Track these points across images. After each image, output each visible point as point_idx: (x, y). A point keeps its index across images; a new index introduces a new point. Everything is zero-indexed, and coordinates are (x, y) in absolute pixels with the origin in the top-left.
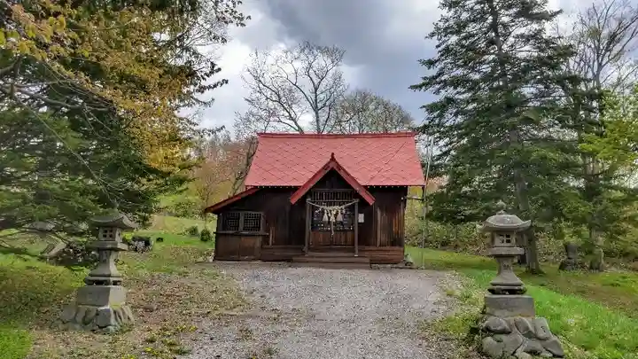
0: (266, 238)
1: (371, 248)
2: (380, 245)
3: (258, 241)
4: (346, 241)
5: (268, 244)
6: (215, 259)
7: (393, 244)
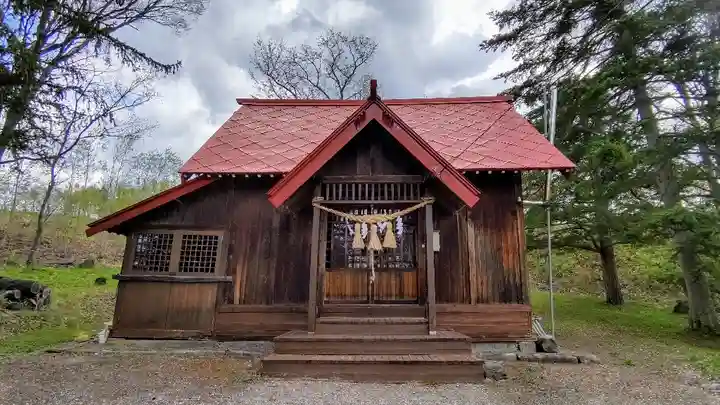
0: (226, 288)
1: (459, 307)
2: (478, 301)
3: (210, 295)
4: (401, 294)
5: (231, 301)
6: (112, 334)
7: (505, 298)
